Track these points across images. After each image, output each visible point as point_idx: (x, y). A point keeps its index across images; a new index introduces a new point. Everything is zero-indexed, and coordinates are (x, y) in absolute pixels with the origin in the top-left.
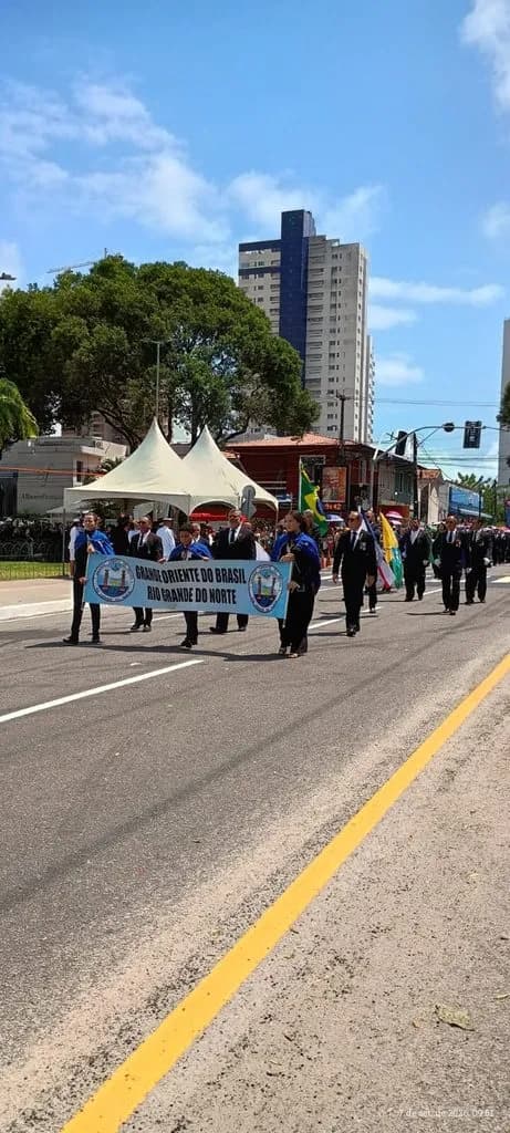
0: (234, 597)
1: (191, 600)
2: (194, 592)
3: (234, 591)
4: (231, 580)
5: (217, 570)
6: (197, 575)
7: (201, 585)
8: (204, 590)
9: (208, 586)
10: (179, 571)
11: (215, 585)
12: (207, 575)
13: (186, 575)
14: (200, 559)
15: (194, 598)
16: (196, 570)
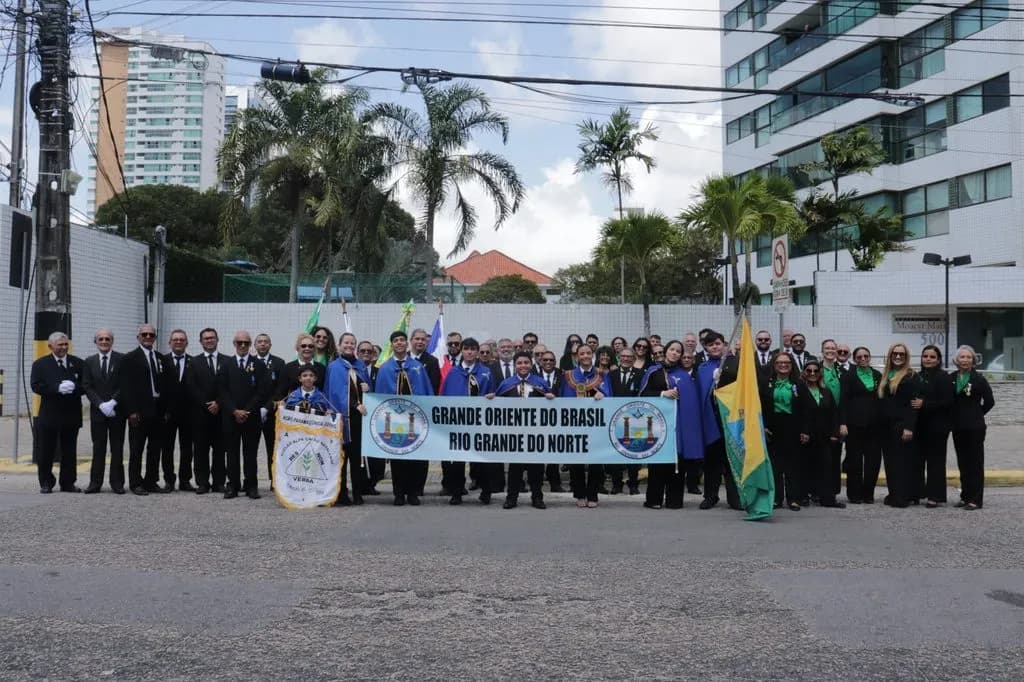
0: (585, 443)
1: (521, 450)
2: (525, 440)
3: (585, 437)
4: (582, 422)
5: (563, 410)
6: (533, 417)
7: (537, 430)
8: (541, 436)
9: (547, 431)
10: (510, 410)
11: (559, 430)
12: (548, 417)
13: (518, 418)
14: (543, 396)
15: (525, 446)
16: (534, 410)
